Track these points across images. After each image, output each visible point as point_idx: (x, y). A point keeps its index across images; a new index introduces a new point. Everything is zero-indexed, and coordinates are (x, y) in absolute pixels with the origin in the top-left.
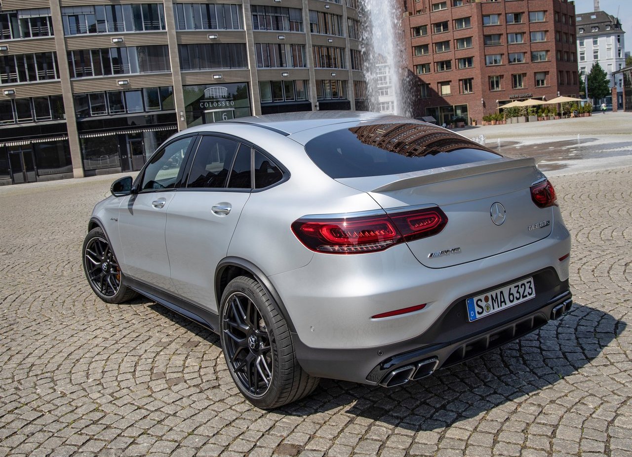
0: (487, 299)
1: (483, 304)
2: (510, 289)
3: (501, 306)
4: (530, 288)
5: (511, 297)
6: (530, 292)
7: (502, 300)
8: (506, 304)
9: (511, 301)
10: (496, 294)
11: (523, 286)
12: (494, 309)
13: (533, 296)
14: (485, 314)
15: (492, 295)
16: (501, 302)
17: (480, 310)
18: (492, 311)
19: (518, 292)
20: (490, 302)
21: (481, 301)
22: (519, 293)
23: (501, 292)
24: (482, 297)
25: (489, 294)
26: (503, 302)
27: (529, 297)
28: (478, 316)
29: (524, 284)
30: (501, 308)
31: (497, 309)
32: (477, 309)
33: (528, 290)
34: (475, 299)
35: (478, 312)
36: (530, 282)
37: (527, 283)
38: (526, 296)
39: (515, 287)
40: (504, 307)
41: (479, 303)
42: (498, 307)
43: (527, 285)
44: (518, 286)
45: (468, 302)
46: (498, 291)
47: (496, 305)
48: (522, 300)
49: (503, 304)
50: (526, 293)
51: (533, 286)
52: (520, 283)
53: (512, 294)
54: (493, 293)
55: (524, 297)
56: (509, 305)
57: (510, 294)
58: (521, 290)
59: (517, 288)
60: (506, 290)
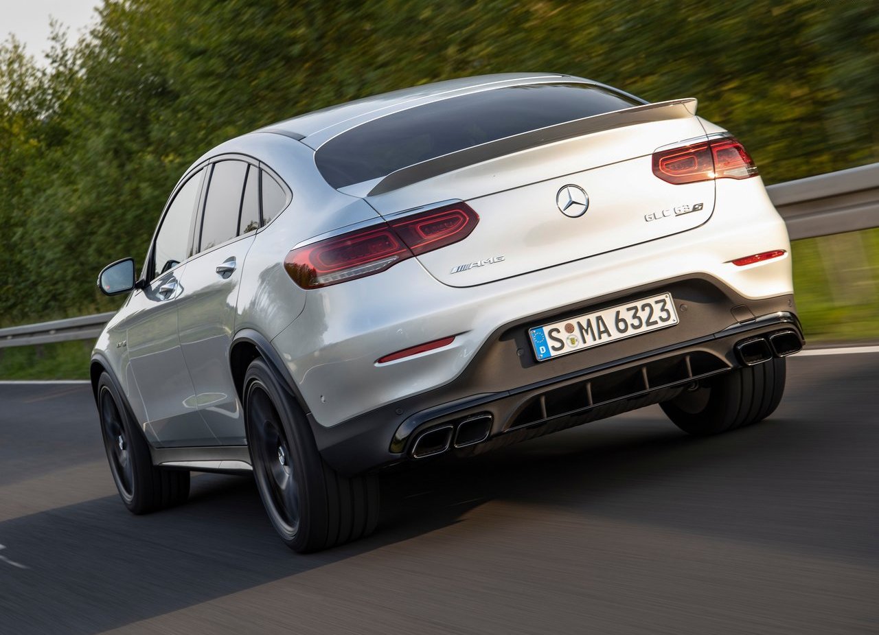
0: (569, 329)
1: (563, 335)
2: (618, 313)
3: (600, 338)
4: (663, 309)
5: (622, 325)
6: (665, 317)
7: (602, 329)
8: (610, 335)
9: (621, 331)
10: (589, 321)
11: (647, 309)
12: (585, 342)
13: (674, 319)
14: (567, 350)
15: (579, 323)
16: (600, 333)
17: (558, 345)
18: (580, 345)
19: (635, 317)
20: (577, 331)
21: (559, 332)
22: (639, 318)
23: (599, 318)
24: (561, 325)
25: (573, 322)
26: (603, 332)
27: (661, 324)
28: (553, 353)
29: (649, 305)
30: (598, 342)
31: (590, 342)
32: (551, 343)
33: (659, 314)
34: (546, 329)
35: (554, 348)
36: (664, 301)
37: (657, 302)
38: (656, 323)
39: (629, 309)
40: (605, 338)
41: (554, 334)
42: (595, 339)
43: (657, 307)
44: (636, 308)
45: (533, 333)
46: (592, 317)
47: (589, 337)
48: (644, 328)
49: (604, 335)
50: (654, 318)
51: (670, 305)
52: (639, 304)
53: (623, 320)
54: (583, 320)
55: (648, 324)
56: (616, 335)
57: (618, 320)
58: (644, 315)
59: (634, 311)
60: (608, 315)
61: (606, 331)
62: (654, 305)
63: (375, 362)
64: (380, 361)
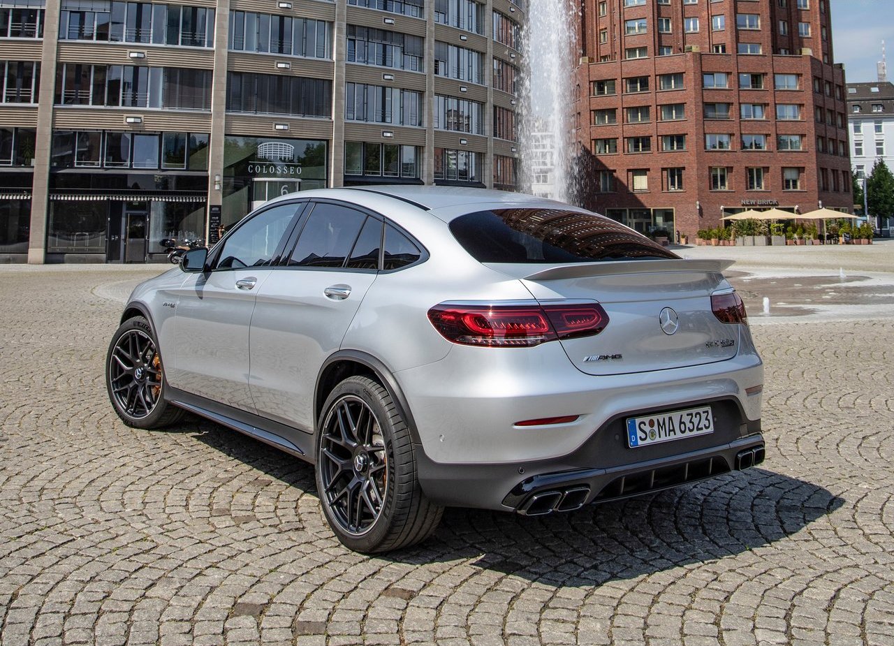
0: (652, 423)
1: (647, 428)
2: (682, 416)
3: (669, 435)
4: (707, 419)
5: (683, 426)
6: (707, 425)
7: (671, 428)
8: (675, 434)
9: (683, 432)
10: (664, 419)
11: (698, 416)
12: (660, 437)
13: (711, 430)
14: (648, 441)
15: (658, 420)
16: (670, 431)
17: (643, 436)
18: (657, 440)
19: (691, 422)
20: (656, 428)
21: (645, 425)
22: (693, 423)
23: (670, 419)
24: (646, 419)
25: (655, 418)
26: (672, 431)
27: (705, 431)
28: (640, 443)
29: (699, 413)
30: (668, 438)
31: (664, 438)
32: (639, 434)
33: (704, 422)
34: (638, 421)
35: (640, 437)
36: (707, 412)
37: (704, 412)
38: (702, 429)
39: (688, 415)
40: (672, 437)
41: (642, 426)
42: (666, 436)
43: (704, 416)
44: (691, 414)
45: (628, 422)
46: (666, 416)
47: (663, 433)
48: (695, 433)
49: (672, 433)
50: (701, 425)
51: (710, 417)
52: (694, 411)
53: (684, 423)
54: (660, 417)
55: (698, 429)
56: (679, 435)
57: (681, 422)
58: (696, 420)
59: (690, 416)
60: (676, 416)
61: (674, 430)
62: (702, 413)
63: (512, 425)
64: (517, 424)
